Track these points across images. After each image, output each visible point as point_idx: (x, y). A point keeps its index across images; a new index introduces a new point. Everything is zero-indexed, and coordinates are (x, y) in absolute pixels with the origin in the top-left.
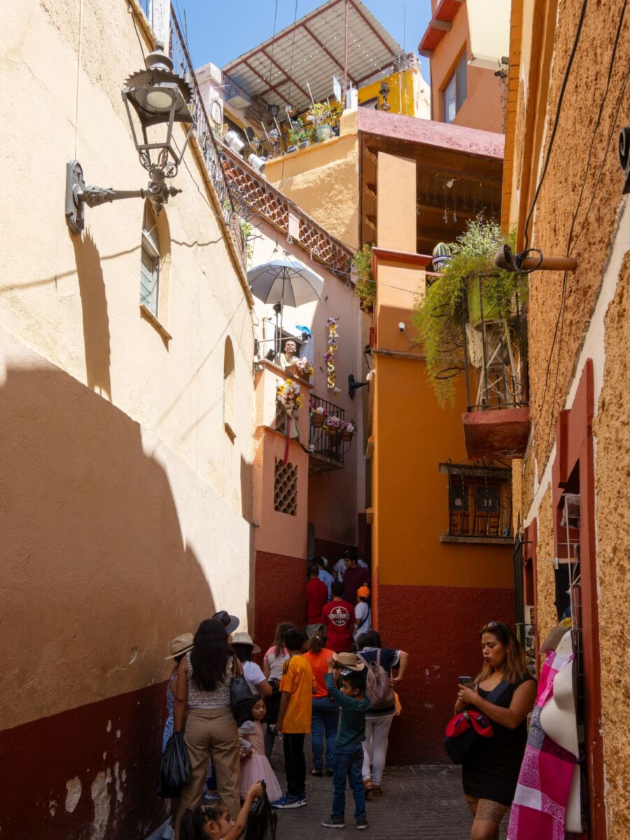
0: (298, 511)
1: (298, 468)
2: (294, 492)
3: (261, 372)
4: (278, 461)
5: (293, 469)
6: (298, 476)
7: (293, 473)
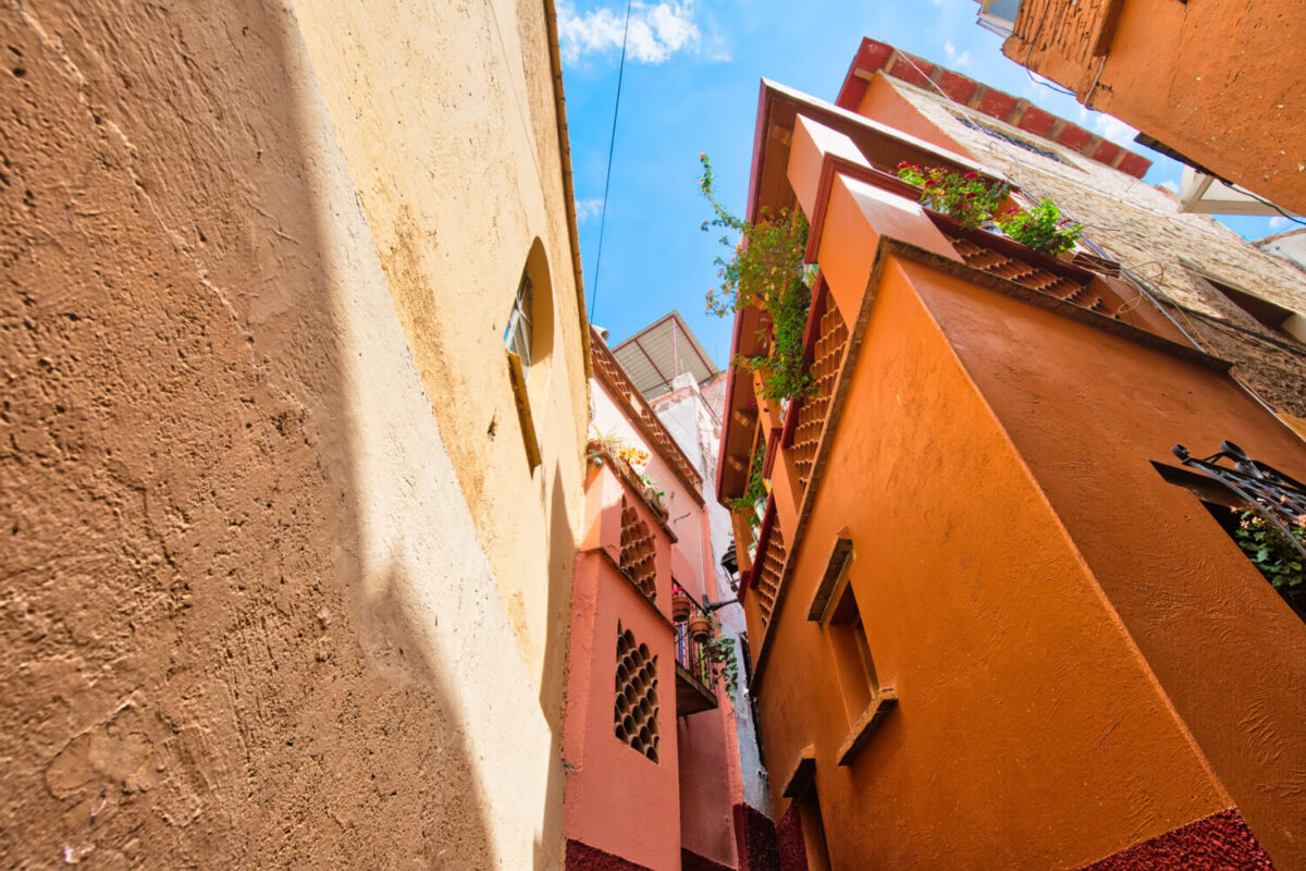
0: (660, 751)
1: (658, 661)
2: (653, 708)
3: (599, 466)
4: (624, 632)
5: (650, 660)
6: (658, 676)
7: (651, 669)
